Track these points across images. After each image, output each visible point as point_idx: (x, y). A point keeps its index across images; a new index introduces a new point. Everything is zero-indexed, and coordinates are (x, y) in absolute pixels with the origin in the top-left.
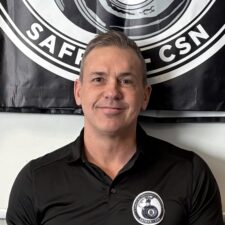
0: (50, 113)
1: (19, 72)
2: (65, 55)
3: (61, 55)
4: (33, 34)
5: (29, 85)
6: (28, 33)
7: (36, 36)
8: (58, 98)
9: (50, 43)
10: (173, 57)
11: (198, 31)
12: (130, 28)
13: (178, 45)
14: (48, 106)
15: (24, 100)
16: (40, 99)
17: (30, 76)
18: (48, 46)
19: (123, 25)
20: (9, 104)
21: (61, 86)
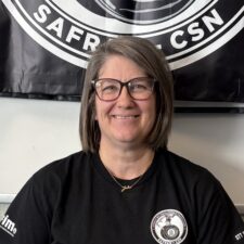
0: (57, 100)
1: (26, 56)
2: (73, 40)
3: (68, 40)
4: (40, 16)
5: (36, 71)
6: (35, 15)
7: (44, 19)
8: (66, 84)
9: (57, 26)
10: (185, 43)
11: (212, 16)
12: (141, 11)
13: (191, 31)
14: (55, 92)
15: (31, 86)
16: (47, 86)
17: (37, 60)
18: (56, 29)
19: (134, 9)
20: (16, 90)
21: (68, 72)
